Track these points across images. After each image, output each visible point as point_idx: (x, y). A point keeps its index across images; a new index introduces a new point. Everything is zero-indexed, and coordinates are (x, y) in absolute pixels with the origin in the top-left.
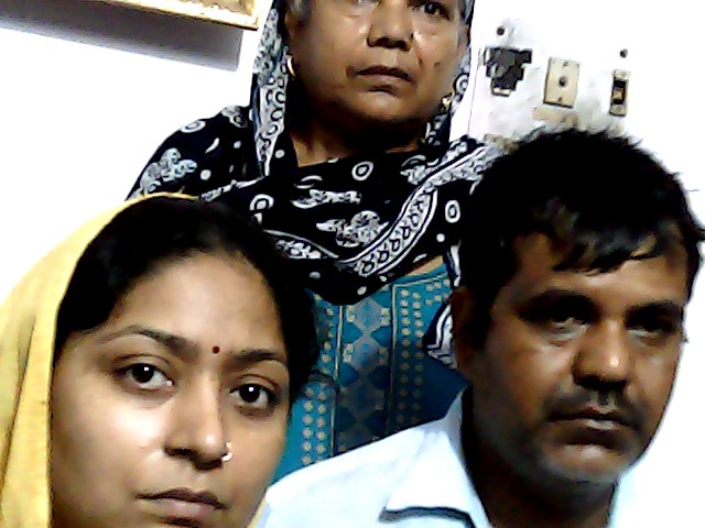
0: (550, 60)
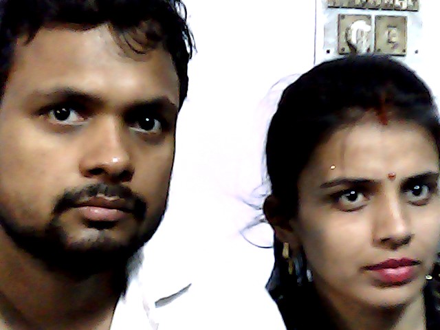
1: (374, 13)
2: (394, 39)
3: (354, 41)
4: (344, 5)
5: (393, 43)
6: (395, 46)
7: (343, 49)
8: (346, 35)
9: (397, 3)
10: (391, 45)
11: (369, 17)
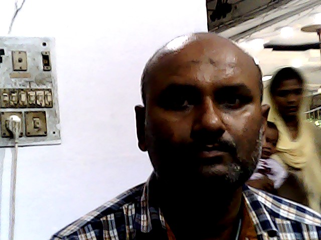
0: (12, 52)
1: (23, 110)
2: (38, 126)
3: (11, 128)
4: (3, 106)
5: (38, 128)
6: (39, 129)
7: (4, 134)
8: (6, 125)
9: (38, 103)
10: (36, 130)
11: (21, 113)
